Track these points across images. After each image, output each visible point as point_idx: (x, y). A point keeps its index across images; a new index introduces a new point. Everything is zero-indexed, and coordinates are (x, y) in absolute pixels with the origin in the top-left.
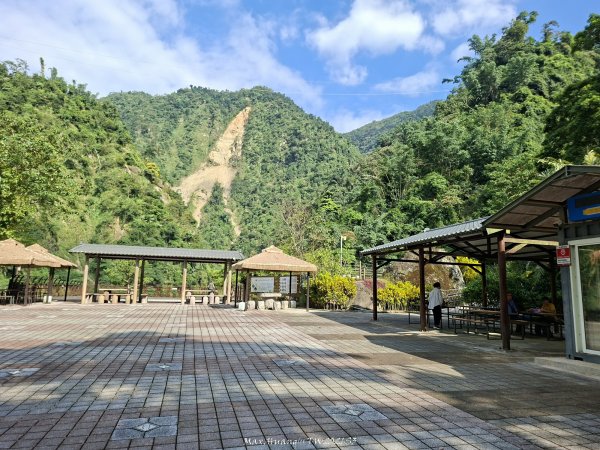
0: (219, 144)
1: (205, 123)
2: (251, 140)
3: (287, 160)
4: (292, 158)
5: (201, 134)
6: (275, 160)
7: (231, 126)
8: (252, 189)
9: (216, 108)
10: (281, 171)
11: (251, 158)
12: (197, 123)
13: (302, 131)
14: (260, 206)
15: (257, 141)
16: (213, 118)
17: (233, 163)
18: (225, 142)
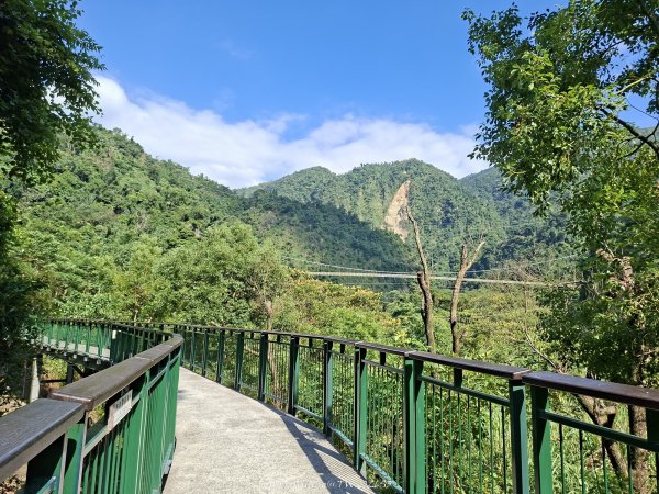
0: (390, 210)
1: (378, 195)
2: (414, 207)
3: (443, 223)
4: (447, 222)
5: (376, 204)
6: (434, 222)
7: (396, 197)
9: (385, 183)
10: (439, 231)
12: (372, 195)
13: (453, 201)
14: (431, 258)
15: (419, 208)
16: (383, 191)
17: (403, 225)
18: (394, 209)
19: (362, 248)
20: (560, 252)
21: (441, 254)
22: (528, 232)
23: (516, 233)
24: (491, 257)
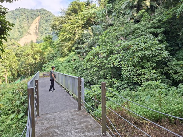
0: (31, 28)
1: (26, 21)
2: (41, 27)
3: (52, 33)
5: (25, 24)
6: (49, 33)
7: (34, 22)
9: (29, 16)
15: (43, 27)
16: (28, 19)
17: (36, 34)
18: (33, 27)
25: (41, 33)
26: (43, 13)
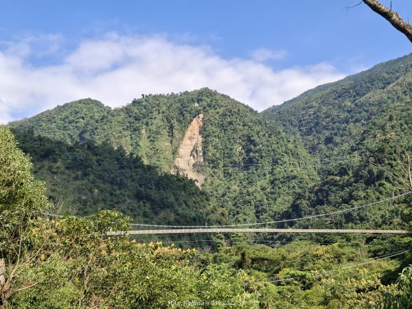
0: (181, 151)
1: (165, 132)
2: (210, 148)
3: (245, 164)
4: (249, 163)
5: (164, 144)
6: (234, 164)
7: (188, 134)
8: (221, 192)
9: (173, 118)
10: (241, 174)
11: (213, 163)
12: (158, 133)
13: (255, 138)
14: (233, 208)
15: (215, 147)
16: (171, 127)
17: (197, 168)
18: (186, 148)
19: (148, 198)
20: (381, 193)
21: (245, 202)
22: (343, 172)
23: (330, 173)
24: (304, 203)
25: (211, 165)
26: (209, 106)
